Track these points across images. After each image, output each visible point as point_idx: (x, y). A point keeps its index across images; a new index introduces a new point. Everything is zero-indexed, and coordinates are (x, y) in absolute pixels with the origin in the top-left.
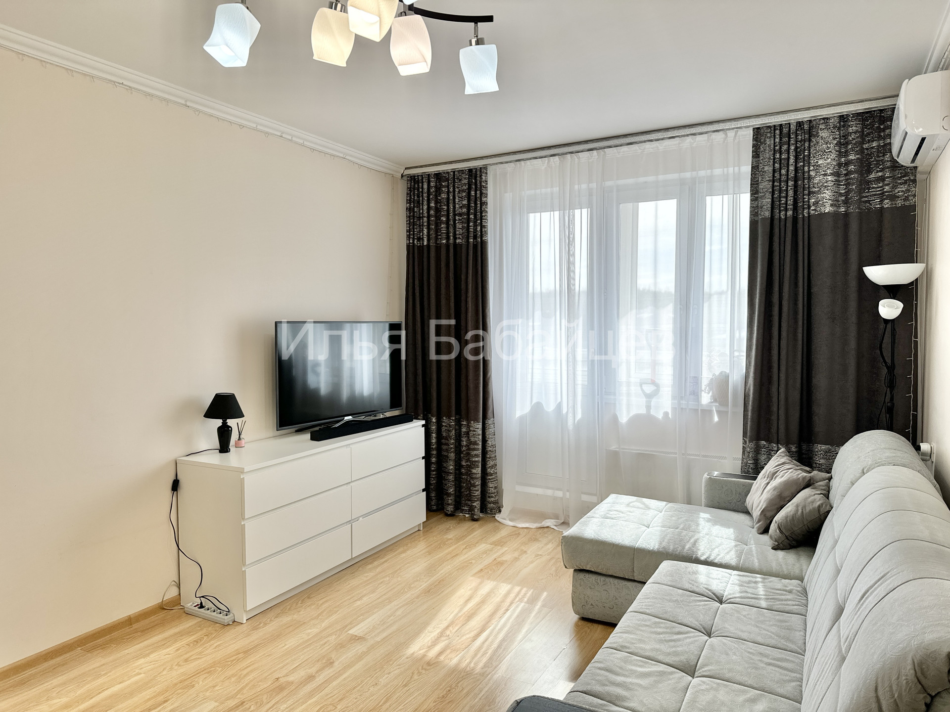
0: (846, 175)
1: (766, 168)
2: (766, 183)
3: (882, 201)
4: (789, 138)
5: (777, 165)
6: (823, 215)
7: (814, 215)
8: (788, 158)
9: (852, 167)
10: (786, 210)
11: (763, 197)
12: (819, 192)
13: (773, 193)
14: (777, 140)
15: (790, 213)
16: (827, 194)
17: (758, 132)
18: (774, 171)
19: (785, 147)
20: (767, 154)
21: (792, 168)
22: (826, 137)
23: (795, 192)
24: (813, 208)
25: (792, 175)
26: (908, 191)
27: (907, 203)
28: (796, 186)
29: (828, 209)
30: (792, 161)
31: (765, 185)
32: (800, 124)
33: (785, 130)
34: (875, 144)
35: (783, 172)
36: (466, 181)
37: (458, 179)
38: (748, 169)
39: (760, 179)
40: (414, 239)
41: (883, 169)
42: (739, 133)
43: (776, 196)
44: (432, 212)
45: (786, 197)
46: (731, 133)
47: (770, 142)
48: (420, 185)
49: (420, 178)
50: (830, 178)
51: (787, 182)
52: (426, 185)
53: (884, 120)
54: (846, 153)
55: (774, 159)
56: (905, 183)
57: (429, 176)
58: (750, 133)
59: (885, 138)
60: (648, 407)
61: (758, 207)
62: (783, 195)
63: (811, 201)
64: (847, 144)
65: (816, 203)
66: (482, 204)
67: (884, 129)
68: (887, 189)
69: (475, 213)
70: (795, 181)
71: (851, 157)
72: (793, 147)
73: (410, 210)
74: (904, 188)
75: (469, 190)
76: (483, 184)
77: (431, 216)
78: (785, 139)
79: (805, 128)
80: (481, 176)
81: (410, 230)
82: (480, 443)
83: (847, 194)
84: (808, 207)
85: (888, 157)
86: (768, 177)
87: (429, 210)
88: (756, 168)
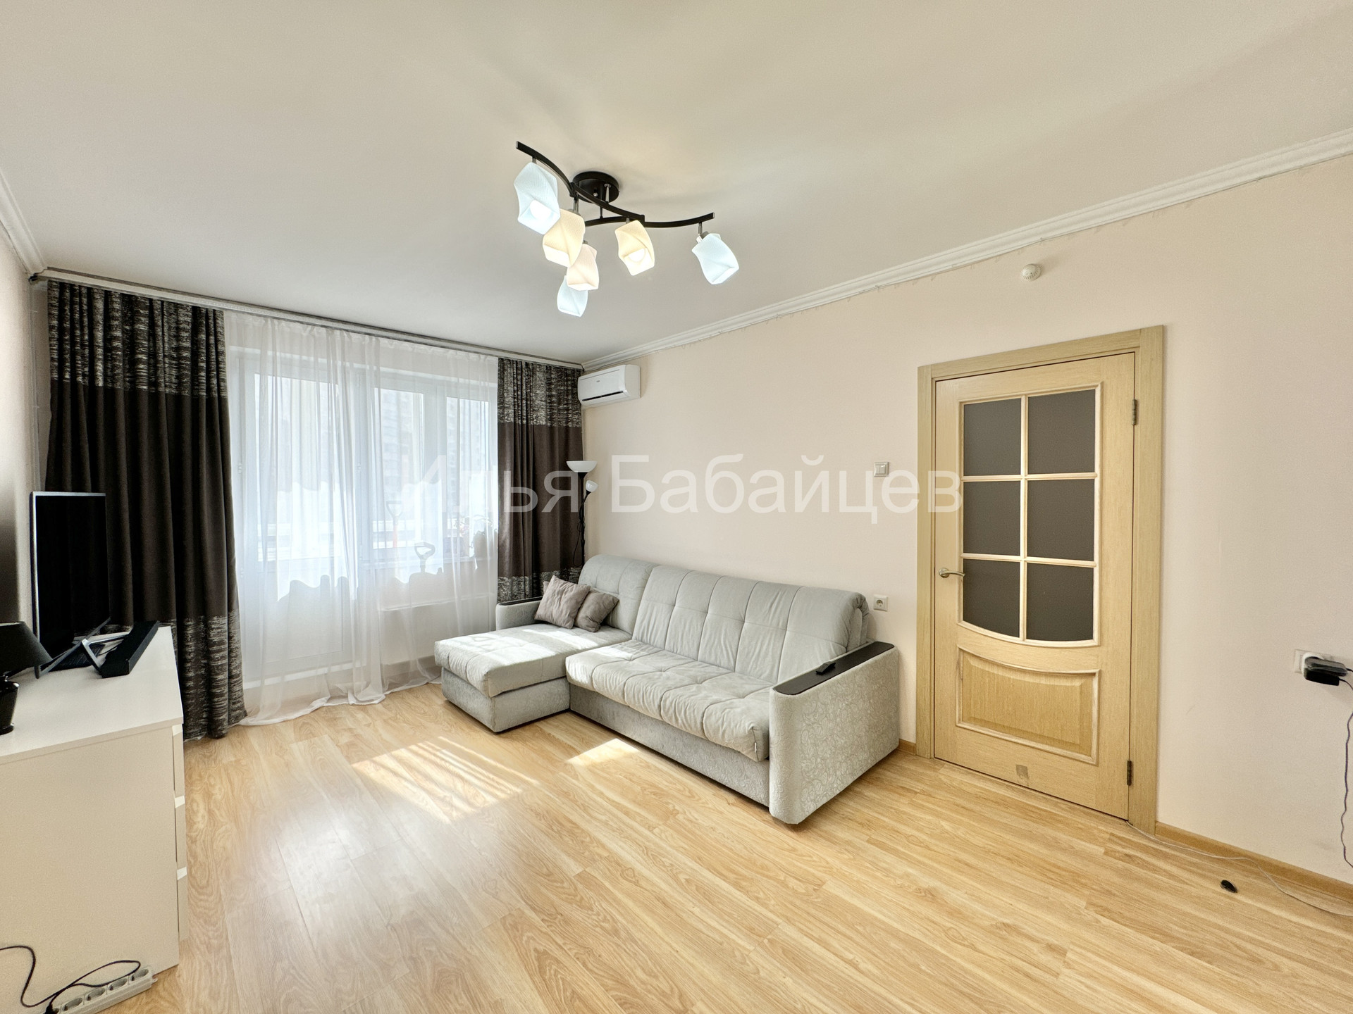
0: (550, 403)
1: (509, 388)
2: (510, 398)
3: (567, 422)
4: (522, 372)
5: (515, 388)
6: (540, 426)
7: (536, 425)
8: (522, 385)
9: (554, 399)
10: (522, 419)
11: (508, 408)
12: (538, 411)
13: (514, 406)
14: (515, 371)
15: (525, 422)
16: (543, 414)
17: (501, 360)
18: (514, 391)
19: (519, 377)
20: (509, 379)
21: (524, 392)
22: (540, 376)
23: (527, 408)
24: (535, 420)
25: (524, 397)
26: (578, 419)
27: (578, 426)
28: (527, 404)
29: (544, 423)
30: (524, 387)
31: (509, 399)
32: (527, 364)
33: (519, 366)
34: (562, 388)
35: (519, 393)
36: (189, 320)
37: (167, 312)
38: (496, 385)
39: (505, 395)
40: (74, 375)
41: (567, 404)
42: (489, 358)
43: (516, 408)
44: (118, 344)
45: (522, 410)
46: (482, 357)
47: (510, 371)
48: (85, 300)
49: (84, 291)
50: (544, 403)
51: (522, 399)
52: (100, 305)
53: (567, 375)
54: (549, 390)
55: (514, 383)
56: (576, 414)
57: (108, 295)
58: (496, 360)
59: (567, 386)
60: (423, 567)
61: (503, 413)
62: (520, 408)
63: (534, 416)
64: (550, 384)
65: (537, 418)
66: (219, 353)
67: (567, 380)
68: (570, 416)
69: (208, 362)
70: (527, 401)
71: (554, 393)
72: (524, 378)
73: (61, 330)
74: (576, 417)
75: (195, 331)
76: (219, 329)
77: (116, 348)
78: (519, 372)
79: (530, 368)
80: (215, 319)
81: (61, 360)
82: (226, 640)
83: (551, 415)
84: (533, 420)
85: (570, 397)
86: (511, 394)
87: (108, 339)
88: (501, 386)
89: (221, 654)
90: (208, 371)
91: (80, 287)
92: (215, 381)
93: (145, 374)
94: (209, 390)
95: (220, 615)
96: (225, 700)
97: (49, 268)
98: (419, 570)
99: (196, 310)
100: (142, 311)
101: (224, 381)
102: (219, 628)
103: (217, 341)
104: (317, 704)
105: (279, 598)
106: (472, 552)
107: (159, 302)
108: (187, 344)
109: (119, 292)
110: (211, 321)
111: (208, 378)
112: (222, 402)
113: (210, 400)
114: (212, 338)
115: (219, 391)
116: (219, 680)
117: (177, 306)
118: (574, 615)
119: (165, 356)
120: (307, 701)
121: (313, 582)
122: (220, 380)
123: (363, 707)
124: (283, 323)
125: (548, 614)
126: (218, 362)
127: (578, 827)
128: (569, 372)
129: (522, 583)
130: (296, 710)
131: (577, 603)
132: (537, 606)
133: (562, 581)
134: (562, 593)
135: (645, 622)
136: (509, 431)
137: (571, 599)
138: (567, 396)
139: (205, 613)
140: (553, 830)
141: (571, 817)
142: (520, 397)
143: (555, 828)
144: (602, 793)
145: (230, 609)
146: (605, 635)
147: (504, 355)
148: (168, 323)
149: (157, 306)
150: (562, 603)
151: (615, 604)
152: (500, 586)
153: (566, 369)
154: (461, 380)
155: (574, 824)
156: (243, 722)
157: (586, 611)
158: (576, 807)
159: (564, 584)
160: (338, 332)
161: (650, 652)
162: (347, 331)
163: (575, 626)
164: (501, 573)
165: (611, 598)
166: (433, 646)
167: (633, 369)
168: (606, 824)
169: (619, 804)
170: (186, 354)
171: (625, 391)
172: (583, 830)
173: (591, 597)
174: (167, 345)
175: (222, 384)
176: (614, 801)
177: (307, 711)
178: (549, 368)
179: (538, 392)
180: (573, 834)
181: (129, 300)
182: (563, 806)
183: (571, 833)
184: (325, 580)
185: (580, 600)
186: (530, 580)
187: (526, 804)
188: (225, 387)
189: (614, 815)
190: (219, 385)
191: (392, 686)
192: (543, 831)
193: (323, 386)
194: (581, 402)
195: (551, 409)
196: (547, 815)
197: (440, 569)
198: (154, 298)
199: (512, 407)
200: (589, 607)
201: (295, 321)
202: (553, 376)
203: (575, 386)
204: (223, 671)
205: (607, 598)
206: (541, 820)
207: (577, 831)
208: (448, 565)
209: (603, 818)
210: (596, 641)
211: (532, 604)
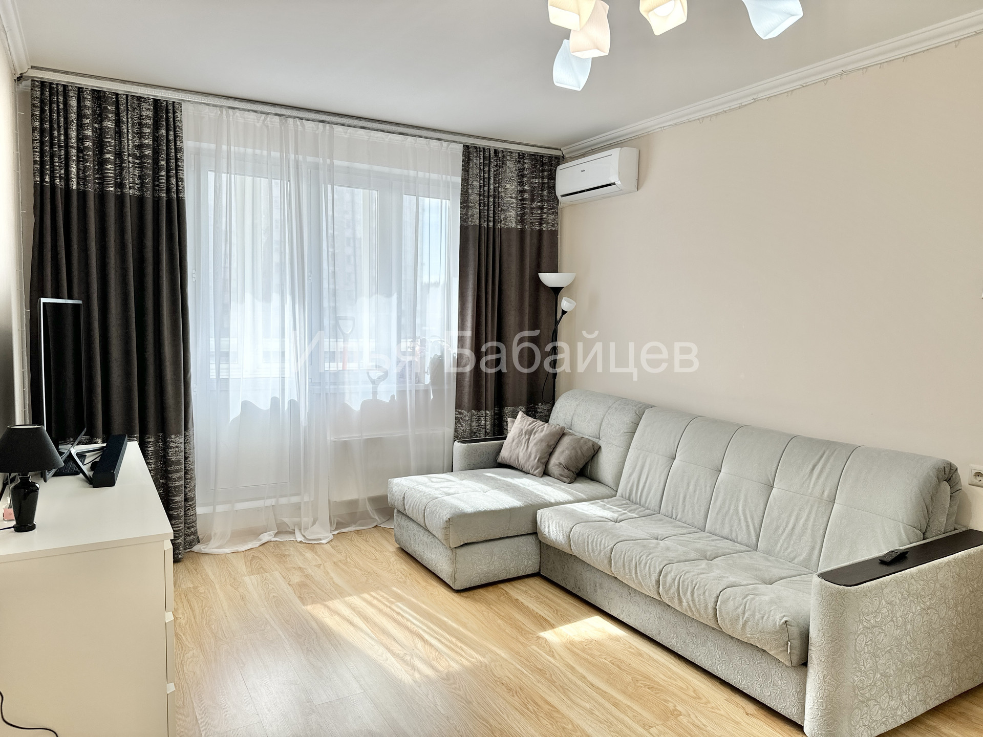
0: (521, 200)
1: (475, 183)
2: (475, 196)
4: (490, 161)
5: (482, 182)
6: (509, 230)
7: (504, 228)
8: (489, 178)
9: (526, 196)
10: (488, 221)
11: (473, 207)
12: (507, 210)
13: (480, 205)
14: (482, 161)
15: (491, 224)
16: (512, 214)
17: (466, 148)
18: (480, 187)
19: (486, 169)
20: (474, 171)
21: (492, 187)
22: (511, 166)
23: (494, 207)
24: (503, 222)
25: (492, 193)
26: (554, 219)
27: (554, 229)
28: (494, 202)
29: (514, 225)
30: (492, 181)
31: (474, 198)
32: (496, 152)
33: (487, 154)
34: (537, 181)
35: (486, 188)
36: (150, 114)
37: (131, 106)
38: (459, 180)
39: (470, 191)
40: (53, 178)
41: (541, 201)
42: (453, 145)
43: (482, 208)
44: (88, 143)
45: (488, 210)
46: (445, 144)
47: (476, 161)
48: (61, 98)
49: (61, 89)
50: (514, 201)
51: (488, 197)
52: (73, 103)
53: (543, 164)
54: (521, 183)
55: (480, 176)
56: (553, 214)
57: (80, 90)
58: (460, 148)
59: (543, 178)
60: (375, 393)
61: (466, 214)
62: (486, 208)
63: (503, 217)
64: (523, 176)
65: (505, 219)
66: (178, 150)
67: (543, 171)
68: (545, 216)
69: (168, 161)
70: (494, 198)
71: (526, 188)
72: (492, 170)
73: (42, 131)
74: (552, 217)
75: (156, 127)
76: (178, 124)
77: (87, 148)
78: (487, 162)
79: (500, 156)
80: (174, 112)
81: (42, 163)
82: (183, 460)
83: (522, 215)
84: (501, 221)
85: (545, 193)
86: (476, 191)
87: (81, 139)
88: (465, 181)
89: (178, 474)
90: (168, 171)
91: (57, 84)
92: (174, 181)
93: (111, 175)
94: (168, 191)
95: (178, 433)
96: (181, 523)
97: (32, 67)
98: (370, 397)
99: (156, 102)
100: (109, 108)
101: (182, 180)
102: (177, 447)
103: (175, 136)
104: (265, 537)
105: (231, 419)
106: (427, 379)
107: (124, 97)
108: (149, 141)
109: (90, 88)
110: (171, 115)
111: (168, 177)
112: (181, 202)
113: (169, 202)
114: (172, 133)
115: (178, 192)
116: (176, 502)
117: (140, 99)
118: (544, 460)
119: (129, 155)
120: (255, 533)
121: (264, 404)
122: (179, 180)
123: (311, 545)
124: (238, 113)
125: (514, 457)
126: (177, 160)
127: (558, 711)
128: (545, 160)
129: (482, 419)
130: (245, 542)
131: (549, 446)
132: (501, 446)
133: (531, 419)
134: (530, 433)
135: (635, 476)
136: (473, 236)
137: (541, 440)
138: (542, 190)
139: (164, 430)
140: (528, 709)
141: (549, 699)
142: (486, 194)
143: (530, 708)
144: (584, 677)
145: (186, 428)
146: (582, 488)
147: (469, 141)
148: (132, 119)
149: (123, 100)
150: (531, 445)
151: (596, 451)
152: (458, 420)
153: (542, 156)
154: (421, 174)
155: (552, 706)
156: (196, 548)
157: (558, 458)
158: (553, 688)
159: (533, 422)
160: (291, 121)
161: (641, 514)
162: (301, 118)
163: (546, 473)
164: (458, 406)
165: (591, 444)
166: (386, 484)
167: (630, 153)
168: (591, 713)
169: (606, 692)
170: (148, 152)
171: (618, 183)
172: (563, 714)
173: (566, 441)
174: (131, 143)
175: (180, 184)
176: (598, 688)
177: (255, 544)
178: (521, 156)
179: (508, 186)
180: (551, 717)
181: (99, 96)
182: (538, 684)
183: (550, 716)
184: (275, 401)
185: (552, 442)
186: (491, 415)
187: (495, 676)
188: (183, 186)
189: (600, 704)
190: (177, 186)
191: (339, 525)
192: (516, 709)
193: (276, 184)
194: (559, 198)
195: (522, 208)
196: (520, 691)
197: (393, 397)
198: (120, 92)
199: (477, 206)
200: (563, 452)
201: (249, 110)
202: (526, 166)
203: (552, 177)
204: (179, 493)
205: (585, 443)
206: (513, 696)
207: (556, 715)
208: (402, 393)
209: (588, 706)
210: (571, 494)
211: (496, 444)
